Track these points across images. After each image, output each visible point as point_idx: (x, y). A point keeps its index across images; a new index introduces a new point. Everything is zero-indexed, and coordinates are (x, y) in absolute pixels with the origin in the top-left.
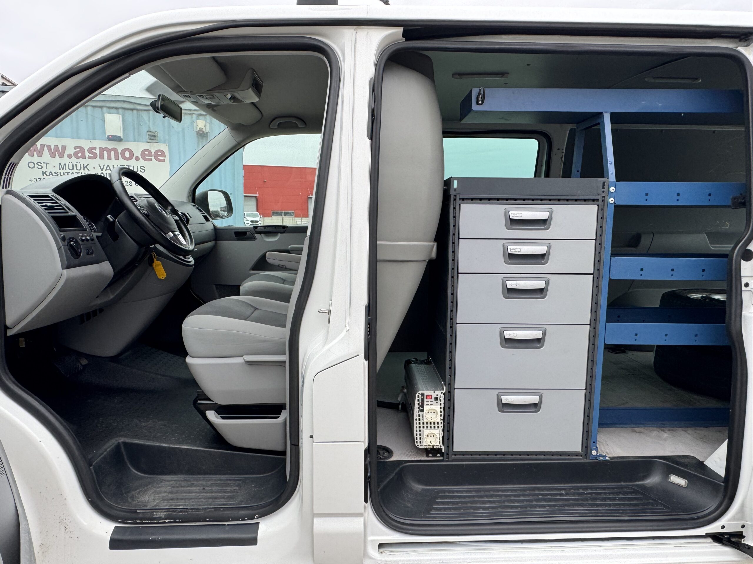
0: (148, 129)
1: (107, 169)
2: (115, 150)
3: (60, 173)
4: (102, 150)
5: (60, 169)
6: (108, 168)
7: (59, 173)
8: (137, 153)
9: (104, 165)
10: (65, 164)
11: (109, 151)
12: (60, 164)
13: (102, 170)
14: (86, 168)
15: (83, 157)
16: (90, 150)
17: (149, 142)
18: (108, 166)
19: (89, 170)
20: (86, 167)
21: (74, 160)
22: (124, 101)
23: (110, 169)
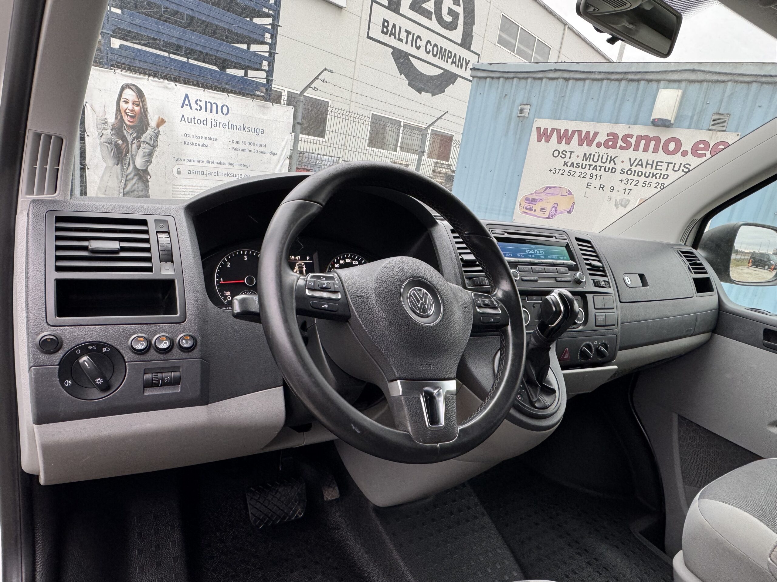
0: (715, 110)
1: (638, 164)
2: (657, 140)
3: (582, 164)
4: (639, 138)
5: (583, 160)
6: (640, 163)
7: (580, 165)
8: (687, 146)
9: (636, 159)
10: (590, 155)
11: (648, 139)
12: (585, 154)
13: (631, 165)
14: (612, 162)
15: (614, 147)
16: (626, 138)
17: (710, 130)
18: (641, 160)
19: (615, 164)
20: (613, 160)
21: (602, 150)
22: (694, 71)
23: (642, 165)
